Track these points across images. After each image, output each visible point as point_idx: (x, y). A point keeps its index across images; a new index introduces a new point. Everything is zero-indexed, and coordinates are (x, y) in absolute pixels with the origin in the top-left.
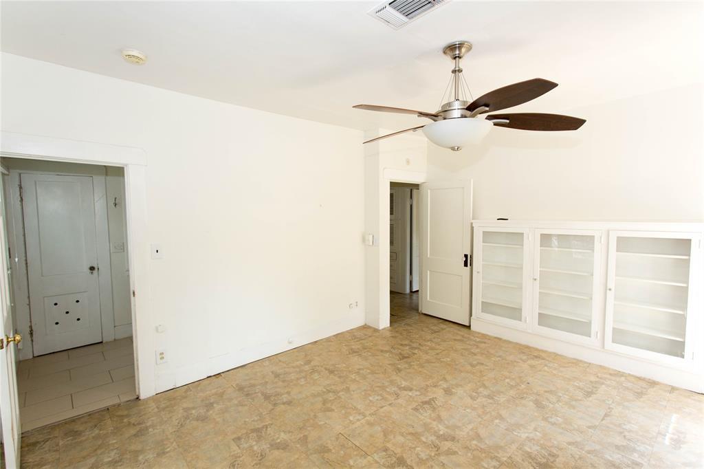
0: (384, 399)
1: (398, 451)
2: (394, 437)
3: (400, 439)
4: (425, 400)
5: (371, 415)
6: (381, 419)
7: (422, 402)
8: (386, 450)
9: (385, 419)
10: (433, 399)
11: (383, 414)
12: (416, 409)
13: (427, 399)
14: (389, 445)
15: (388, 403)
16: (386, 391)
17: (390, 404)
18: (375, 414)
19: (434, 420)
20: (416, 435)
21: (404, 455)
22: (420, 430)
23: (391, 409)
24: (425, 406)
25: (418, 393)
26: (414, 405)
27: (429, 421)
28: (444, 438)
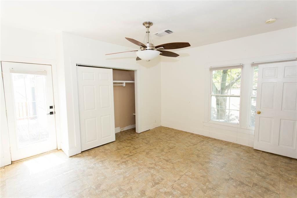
0: (179, 185)
1: (168, 163)
2: (170, 167)
3: (168, 167)
4: (158, 185)
5: (182, 175)
6: (177, 173)
7: (159, 184)
8: (172, 163)
9: (176, 174)
10: (153, 186)
11: (177, 176)
12: (162, 179)
13: (156, 186)
14: (172, 165)
15: (176, 182)
16: (180, 191)
17: (175, 181)
18: (181, 175)
19: (155, 174)
20: (163, 168)
21: (166, 162)
22: (161, 170)
23: (174, 179)
24: (158, 181)
25: (161, 190)
26: (163, 182)
27: (157, 174)
28: (152, 168)
